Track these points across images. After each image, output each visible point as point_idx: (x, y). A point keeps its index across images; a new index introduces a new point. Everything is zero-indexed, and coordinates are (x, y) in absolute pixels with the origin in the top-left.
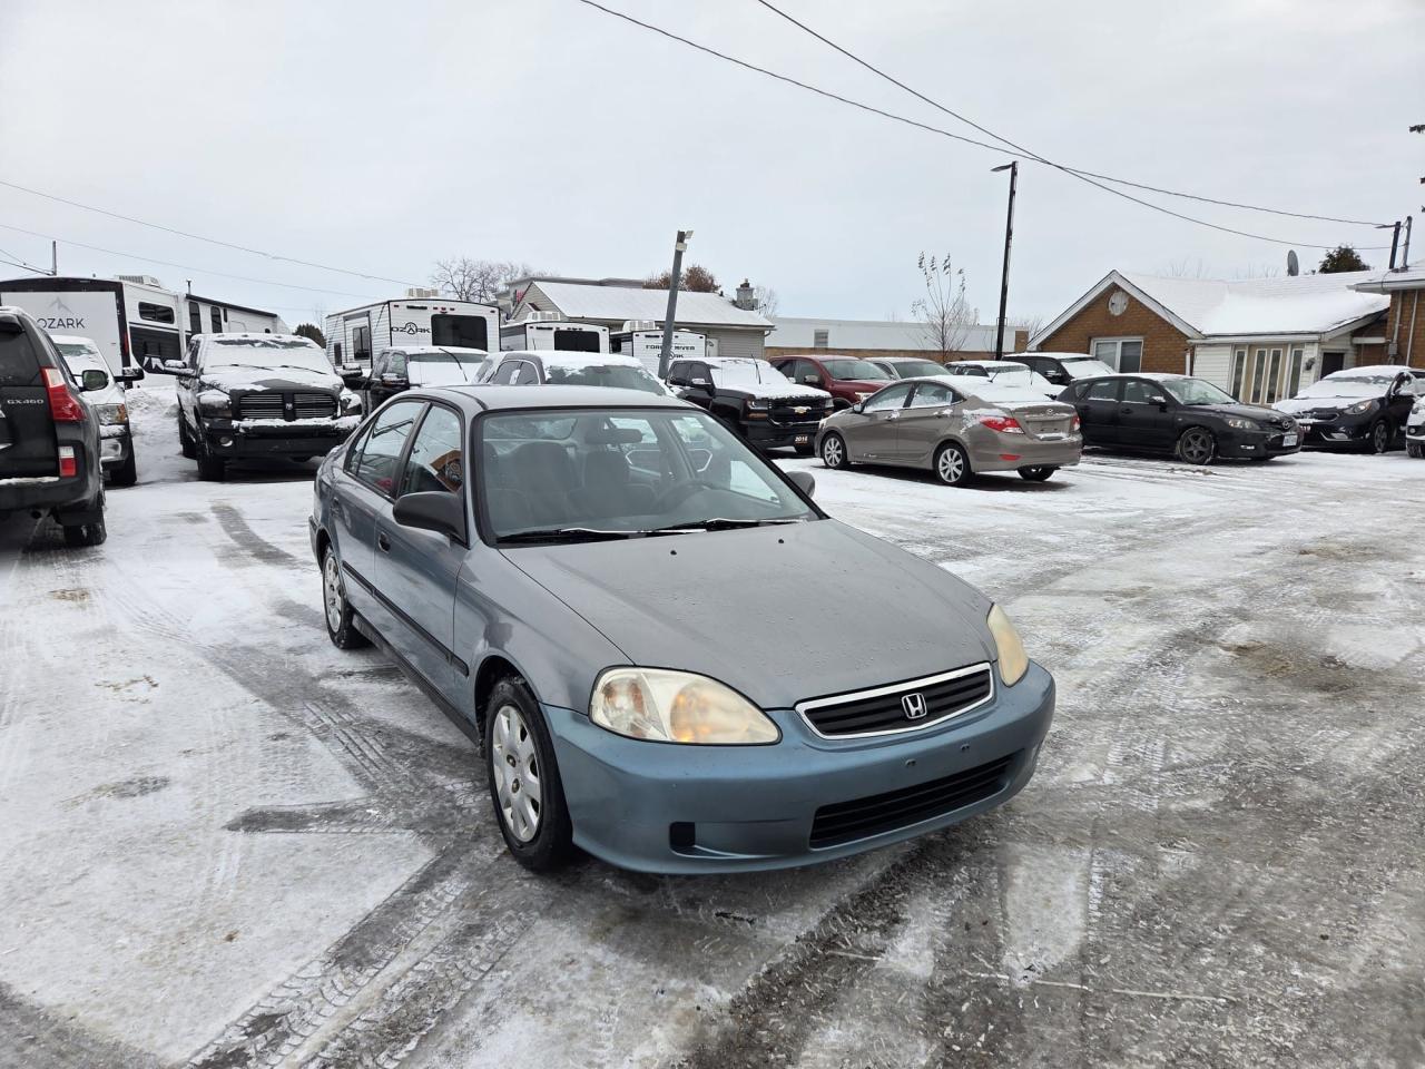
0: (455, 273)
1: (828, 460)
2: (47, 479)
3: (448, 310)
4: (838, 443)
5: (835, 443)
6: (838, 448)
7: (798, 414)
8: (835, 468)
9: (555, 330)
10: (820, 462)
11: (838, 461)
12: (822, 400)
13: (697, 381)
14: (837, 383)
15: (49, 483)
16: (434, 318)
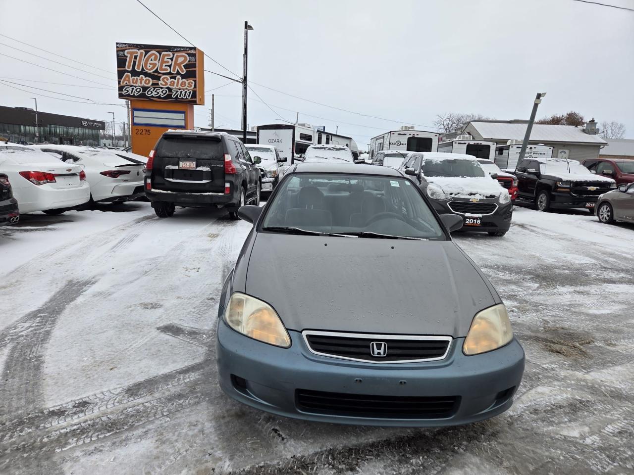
0: (445, 120)
1: (601, 217)
2: (220, 194)
3: (415, 135)
4: (608, 209)
5: (607, 208)
6: (608, 212)
7: (590, 191)
8: (605, 223)
9: (467, 144)
10: (596, 218)
11: (607, 218)
12: (609, 184)
13: (530, 170)
14: (624, 175)
15: (221, 195)
16: (409, 139)
